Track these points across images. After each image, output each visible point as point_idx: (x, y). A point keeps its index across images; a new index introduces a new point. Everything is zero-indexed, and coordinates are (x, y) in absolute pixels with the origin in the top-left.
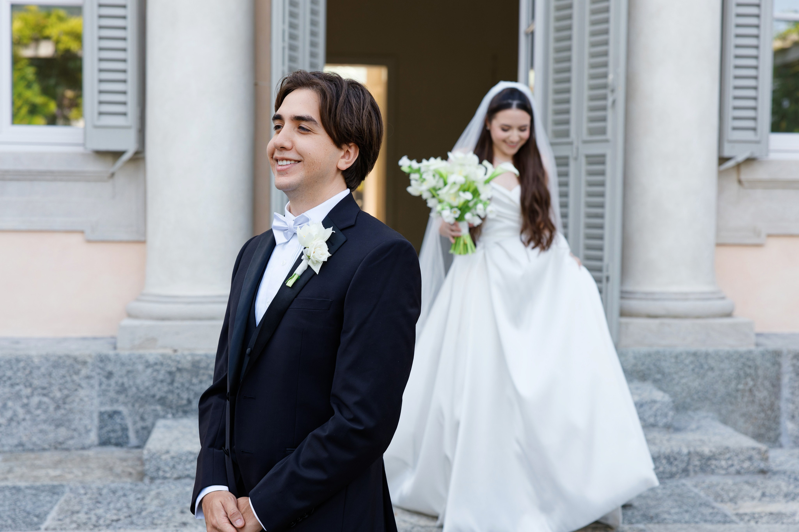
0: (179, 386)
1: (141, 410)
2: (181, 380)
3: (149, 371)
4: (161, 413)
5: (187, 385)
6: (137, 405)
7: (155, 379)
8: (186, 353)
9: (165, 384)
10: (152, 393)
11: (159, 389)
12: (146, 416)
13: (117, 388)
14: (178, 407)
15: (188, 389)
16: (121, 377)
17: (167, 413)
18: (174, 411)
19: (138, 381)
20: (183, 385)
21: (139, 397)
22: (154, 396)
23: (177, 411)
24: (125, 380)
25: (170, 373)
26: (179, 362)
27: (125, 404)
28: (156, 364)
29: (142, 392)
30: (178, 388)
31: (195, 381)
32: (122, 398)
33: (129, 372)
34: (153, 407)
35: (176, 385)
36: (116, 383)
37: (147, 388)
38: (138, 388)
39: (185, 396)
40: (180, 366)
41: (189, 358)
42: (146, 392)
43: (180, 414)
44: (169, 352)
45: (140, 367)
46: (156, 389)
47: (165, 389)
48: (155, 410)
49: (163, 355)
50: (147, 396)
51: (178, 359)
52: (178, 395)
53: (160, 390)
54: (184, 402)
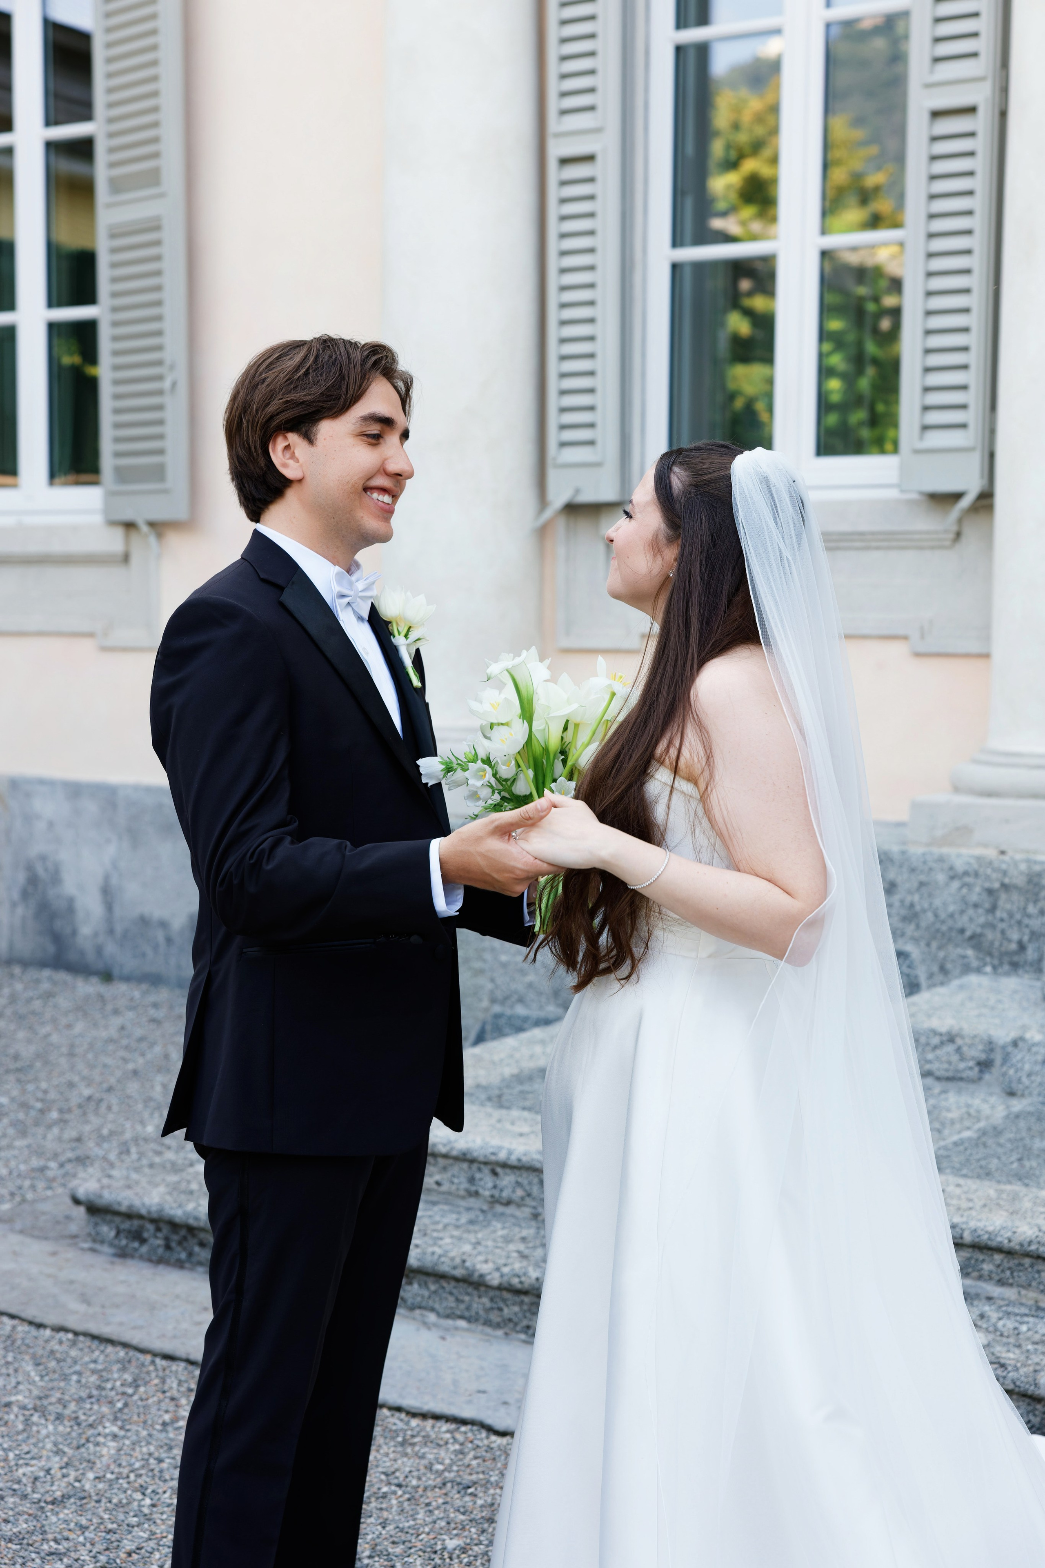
0: (1005, 915)
1: (941, 954)
2: (1008, 906)
3: (956, 884)
4: (975, 964)
5: (1018, 916)
6: (934, 945)
7: (964, 900)
8: (1018, 857)
9: (980, 911)
10: (959, 925)
11: (971, 920)
12: (949, 966)
13: (903, 912)
14: (1003, 954)
15: (1019, 923)
16: (910, 892)
17: (985, 965)
18: (996, 962)
19: (937, 902)
20: (1011, 915)
21: (938, 931)
22: (962, 931)
23: (1001, 964)
24: (916, 898)
25: (990, 892)
26: (1005, 873)
27: (916, 940)
28: (966, 873)
29: (943, 922)
30: (1002, 920)
31: (1031, 909)
32: (910, 929)
33: (922, 884)
34: (959, 951)
35: (999, 914)
36: (902, 901)
37: (951, 916)
38: (936, 915)
39: (1015, 936)
40: (1007, 881)
41: (1023, 867)
42: (950, 922)
43: (1006, 967)
44: (991, 853)
45: (941, 878)
46: (965, 918)
47: (982, 920)
48: (964, 957)
49: (979, 859)
50: (951, 929)
51: (1004, 866)
52: (1003, 932)
53: (972, 922)
54: (1014, 946)
